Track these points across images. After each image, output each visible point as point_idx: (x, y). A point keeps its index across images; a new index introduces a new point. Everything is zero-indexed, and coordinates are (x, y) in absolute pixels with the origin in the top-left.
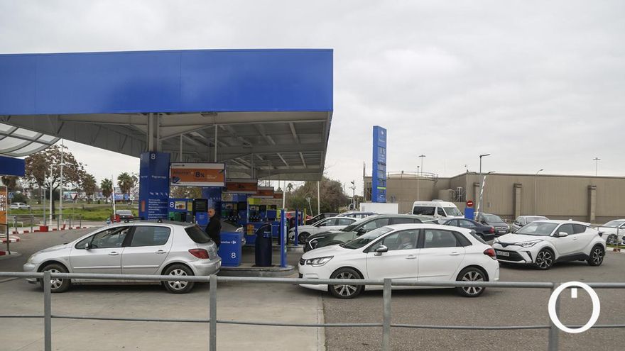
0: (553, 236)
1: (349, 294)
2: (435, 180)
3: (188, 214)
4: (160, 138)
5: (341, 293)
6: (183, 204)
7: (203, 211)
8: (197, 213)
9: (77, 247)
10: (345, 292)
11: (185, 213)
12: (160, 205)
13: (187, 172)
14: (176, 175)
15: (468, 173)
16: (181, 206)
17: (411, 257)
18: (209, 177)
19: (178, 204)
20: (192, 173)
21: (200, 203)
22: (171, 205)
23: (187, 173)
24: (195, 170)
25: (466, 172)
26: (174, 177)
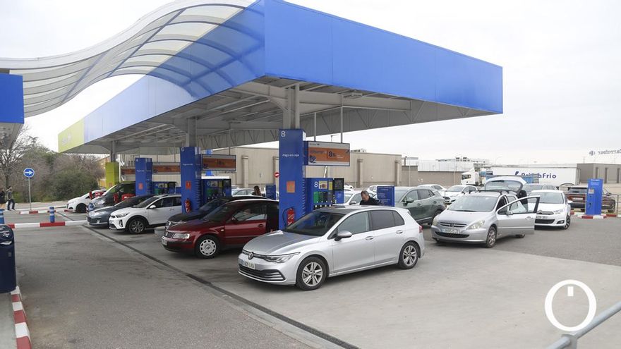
3: (329, 193)
6: (326, 183)
7: (340, 190)
11: (327, 193)
13: (321, 151)
14: (312, 154)
16: (323, 186)
18: (338, 156)
19: (321, 183)
20: (325, 152)
21: (338, 182)
22: (316, 184)
24: (327, 150)
26: (311, 156)
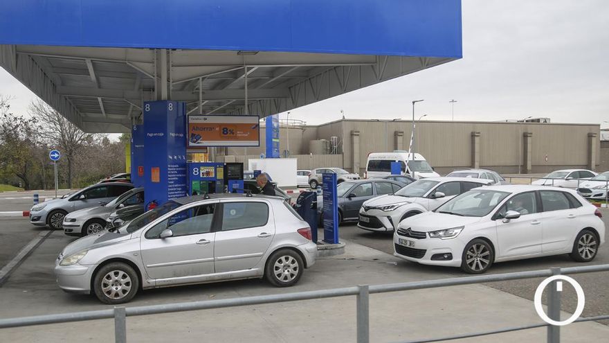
0: (428, 197)
1: (481, 268)
2: (304, 128)
3: (218, 183)
4: (173, 82)
5: (473, 268)
6: (212, 170)
7: (238, 179)
8: (229, 181)
9: (148, 236)
10: (477, 266)
11: (214, 182)
12: (179, 172)
13: (211, 127)
14: (196, 132)
15: (344, 120)
16: (208, 173)
17: (536, 223)
18: (239, 134)
19: (204, 170)
20: (217, 129)
21: (233, 168)
22: (195, 171)
23: (211, 129)
24: (220, 125)
25: (342, 118)
26: (193, 135)
